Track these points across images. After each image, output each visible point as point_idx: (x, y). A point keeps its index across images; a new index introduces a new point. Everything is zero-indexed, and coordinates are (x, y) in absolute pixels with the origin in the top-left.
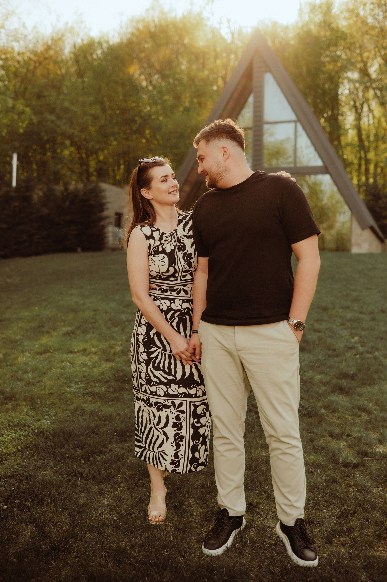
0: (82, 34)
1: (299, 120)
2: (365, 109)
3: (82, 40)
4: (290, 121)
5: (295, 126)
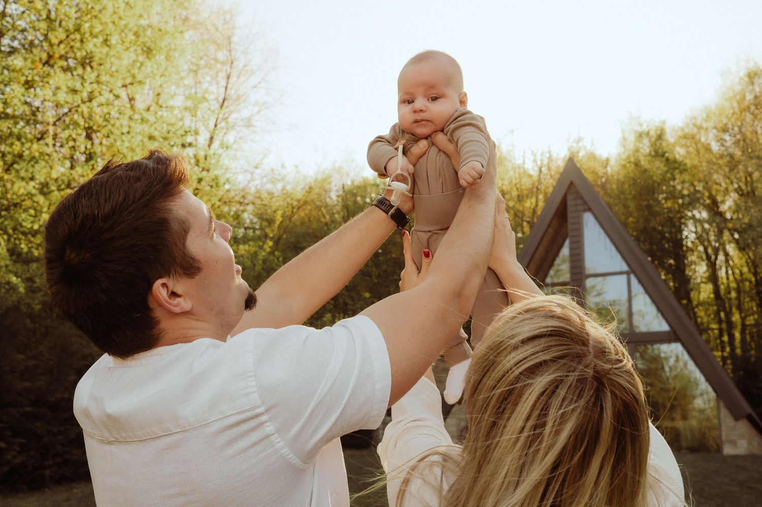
0: (352, 175)
1: (632, 271)
2: (721, 257)
3: (353, 182)
4: (621, 273)
5: (627, 278)
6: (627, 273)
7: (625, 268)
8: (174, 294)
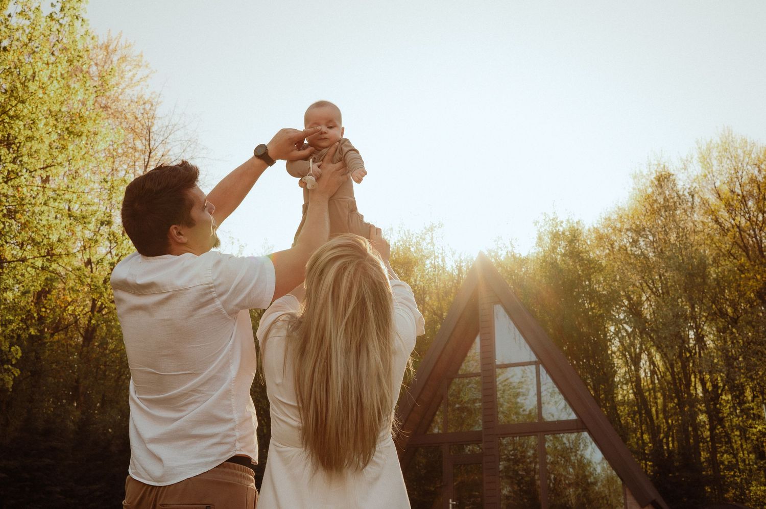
1: (540, 361)
4: (530, 363)
5: (536, 368)
6: (535, 363)
7: (534, 358)
8: (179, 234)
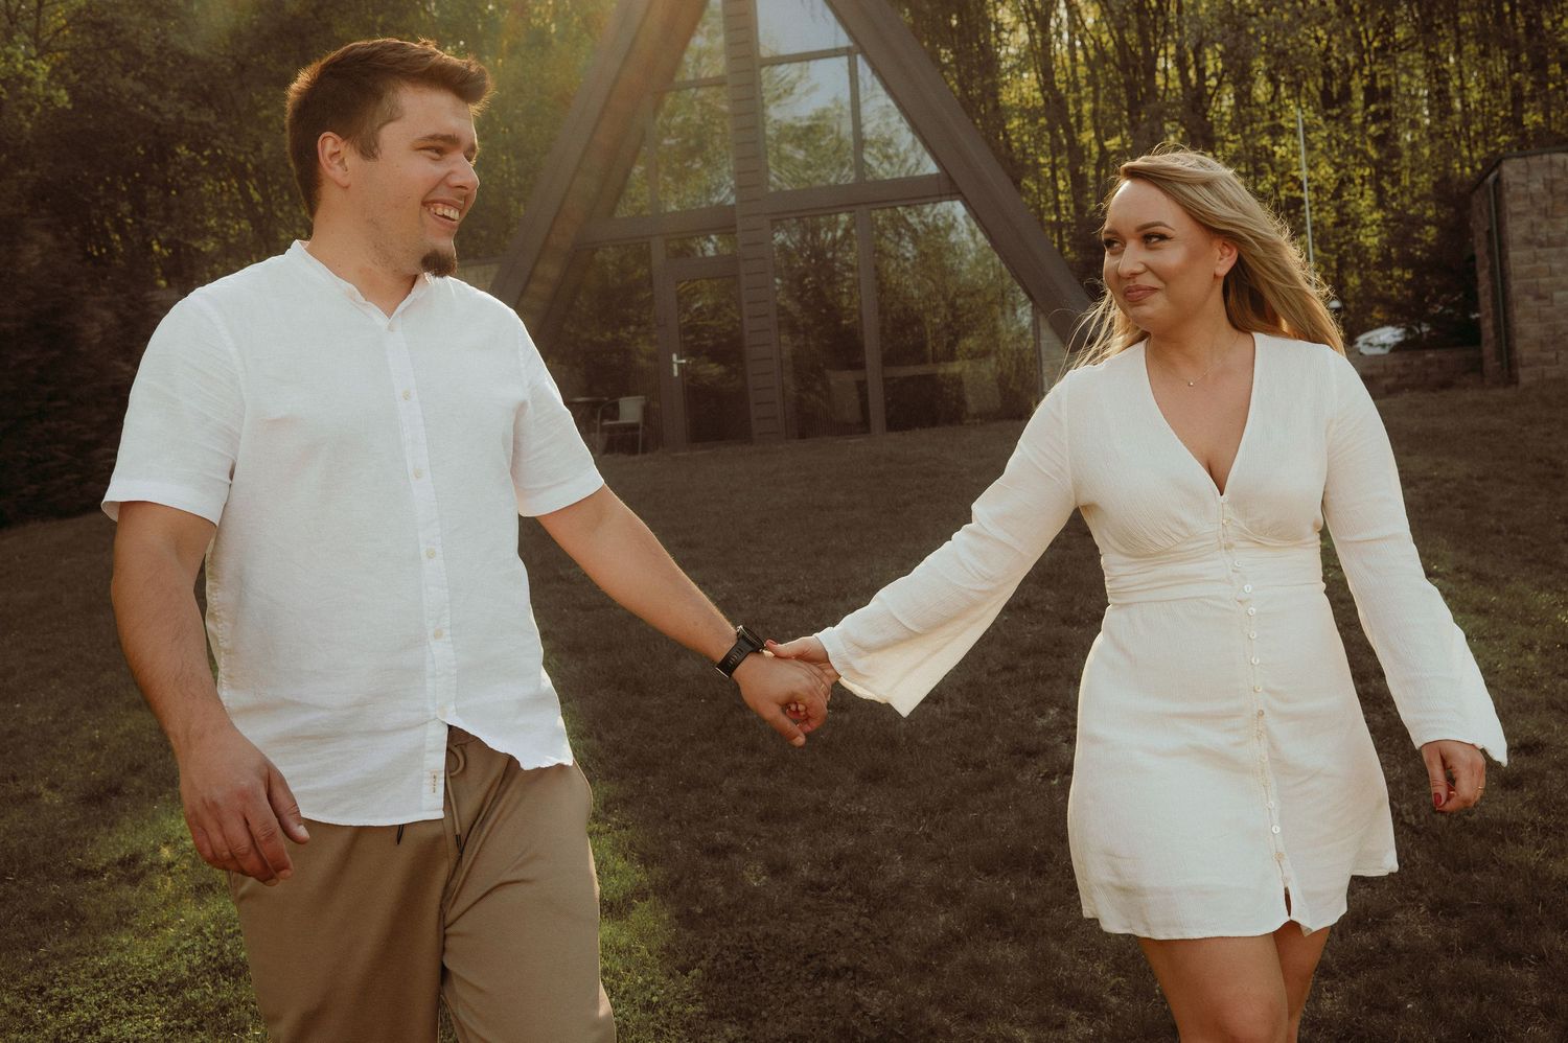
1: (859, 46)
4: (834, 53)
5: (849, 63)
6: (847, 52)
7: (844, 40)
